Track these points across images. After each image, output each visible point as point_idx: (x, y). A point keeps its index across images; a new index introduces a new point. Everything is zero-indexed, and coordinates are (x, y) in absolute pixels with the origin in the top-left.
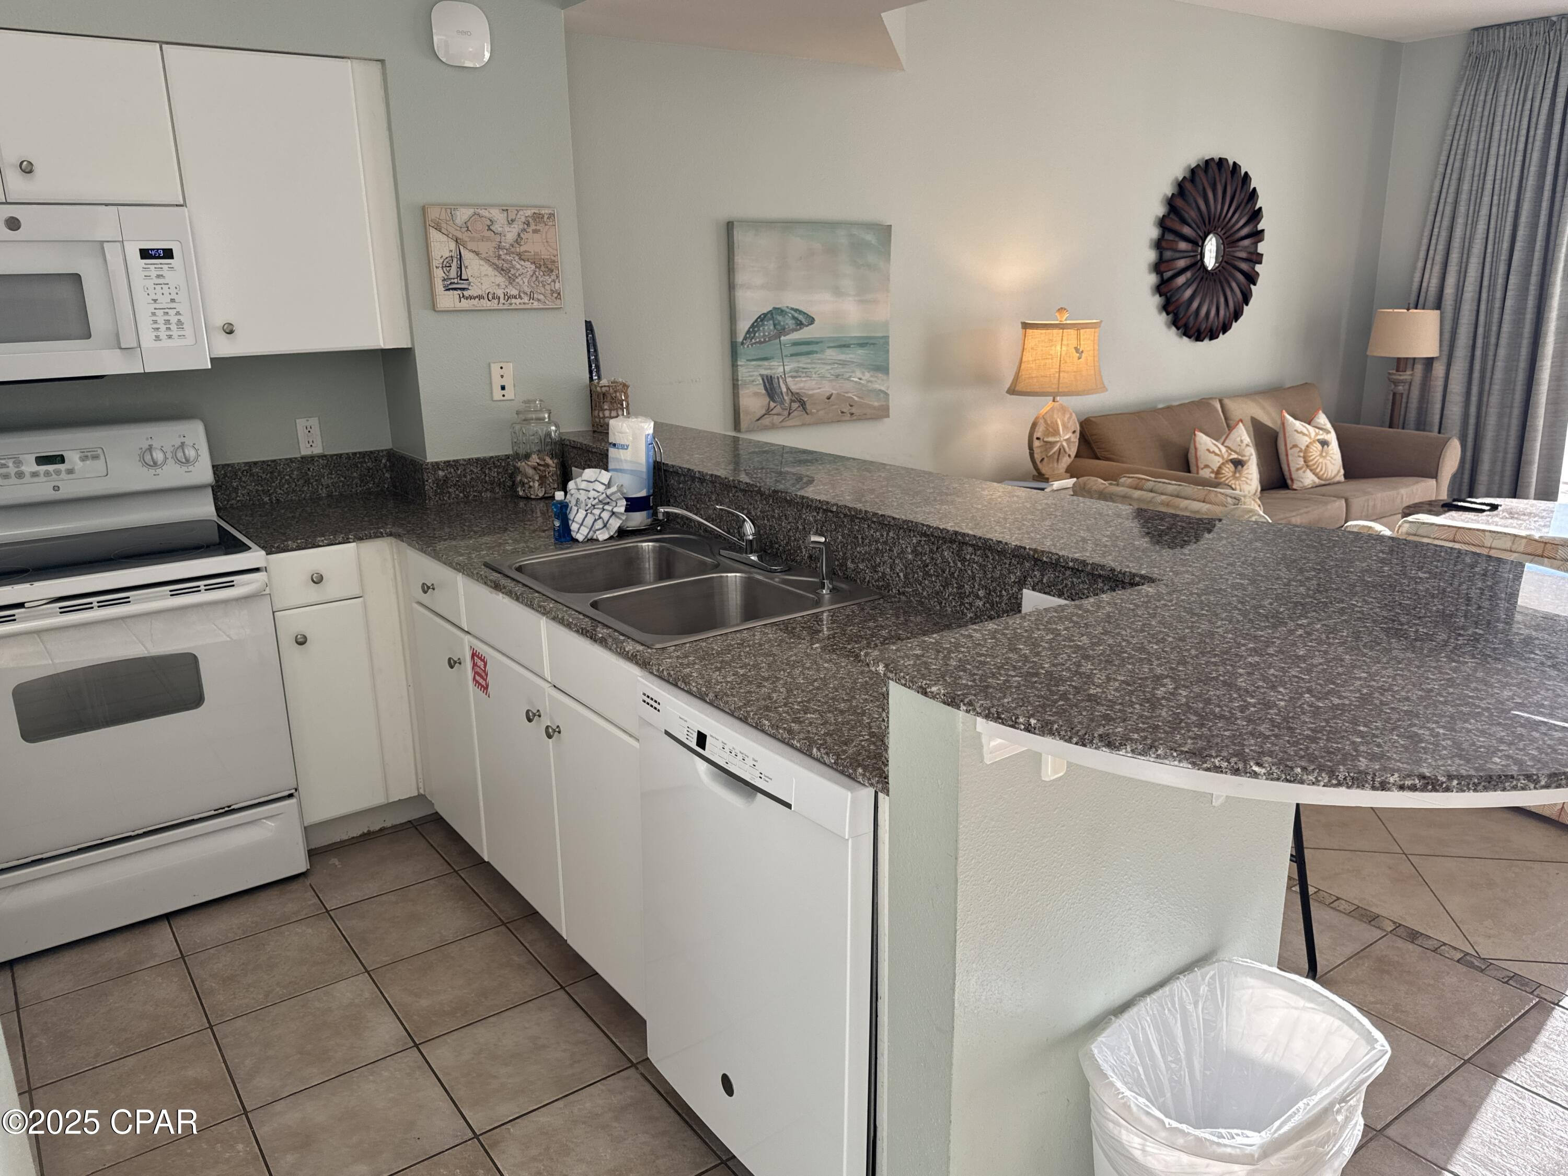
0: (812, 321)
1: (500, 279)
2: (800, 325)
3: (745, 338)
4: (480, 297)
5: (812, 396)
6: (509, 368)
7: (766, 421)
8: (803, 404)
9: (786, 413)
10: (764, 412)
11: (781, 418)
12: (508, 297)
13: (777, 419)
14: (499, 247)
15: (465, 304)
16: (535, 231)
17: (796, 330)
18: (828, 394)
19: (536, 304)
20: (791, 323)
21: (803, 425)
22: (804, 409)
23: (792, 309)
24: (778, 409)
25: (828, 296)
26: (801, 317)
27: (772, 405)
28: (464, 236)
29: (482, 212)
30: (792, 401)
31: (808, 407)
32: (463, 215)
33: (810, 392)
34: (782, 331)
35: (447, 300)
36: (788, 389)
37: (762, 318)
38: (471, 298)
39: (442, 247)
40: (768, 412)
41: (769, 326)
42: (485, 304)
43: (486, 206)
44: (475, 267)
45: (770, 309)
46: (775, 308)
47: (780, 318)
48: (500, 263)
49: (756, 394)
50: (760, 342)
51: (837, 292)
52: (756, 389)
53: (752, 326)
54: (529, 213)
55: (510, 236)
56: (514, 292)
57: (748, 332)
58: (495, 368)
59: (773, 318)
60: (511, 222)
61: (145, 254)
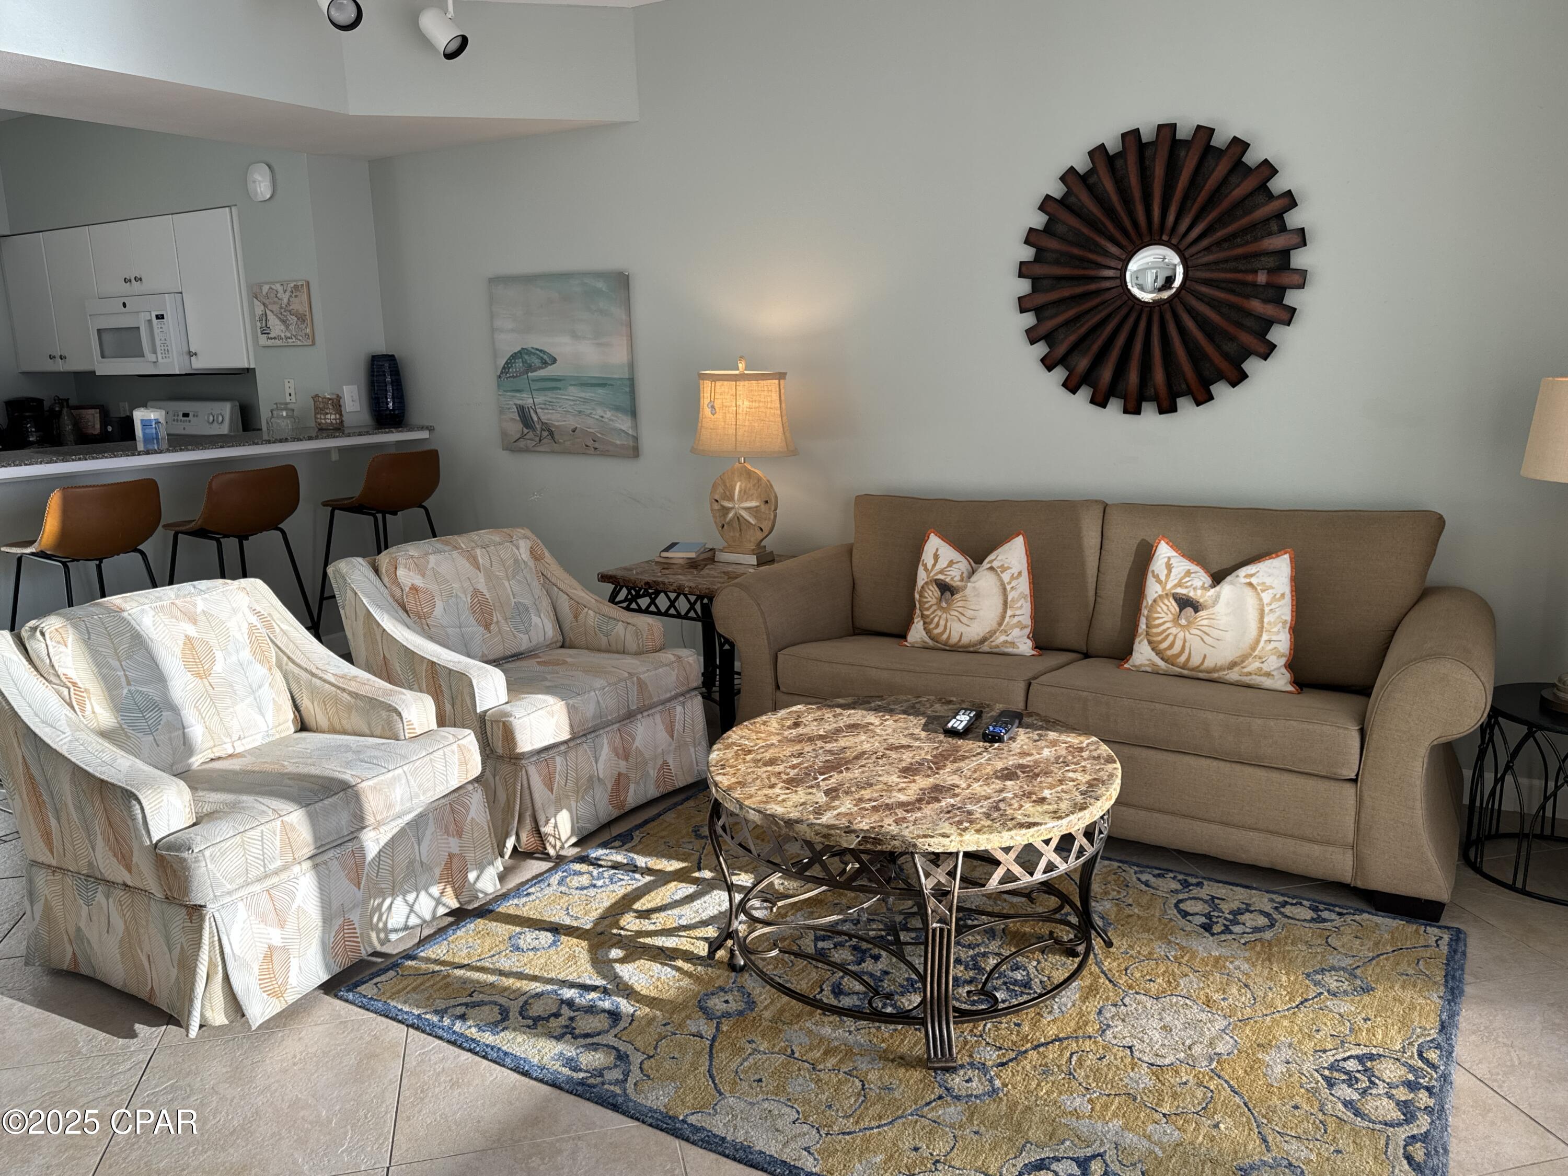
0: (554, 361)
1: (283, 327)
2: (545, 364)
3: (502, 373)
4: (275, 338)
5: (557, 427)
6: (292, 384)
7: (522, 444)
8: (551, 434)
9: (538, 439)
10: (518, 436)
11: (534, 443)
12: (287, 338)
13: (530, 444)
14: (281, 308)
15: (270, 342)
16: (296, 296)
17: (542, 368)
18: (573, 427)
19: (299, 343)
20: (536, 362)
21: (553, 452)
22: (553, 438)
23: (537, 349)
24: (531, 435)
25: (566, 339)
26: (545, 357)
27: (526, 431)
28: (267, 302)
29: (273, 287)
30: (542, 430)
31: (556, 437)
32: (266, 288)
33: (557, 424)
34: (530, 368)
35: (263, 340)
36: (539, 418)
37: (514, 356)
38: (271, 338)
39: (259, 309)
40: (523, 436)
41: (519, 364)
42: (278, 342)
43: (273, 283)
44: (273, 321)
45: (519, 349)
46: (523, 349)
47: (526, 357)
48: (282, 317)
49: (512, 419)
50: (513, 377)
51: (575, 336)
52: (512, 416)
53: (507, 363)
54: (292, 285)
55: (285, 300)
56: (289, 335)
57: (504, 368)
58: (286, 381)
59: (522, 357)
60: (285, 291)
61: (158, 317)
